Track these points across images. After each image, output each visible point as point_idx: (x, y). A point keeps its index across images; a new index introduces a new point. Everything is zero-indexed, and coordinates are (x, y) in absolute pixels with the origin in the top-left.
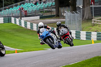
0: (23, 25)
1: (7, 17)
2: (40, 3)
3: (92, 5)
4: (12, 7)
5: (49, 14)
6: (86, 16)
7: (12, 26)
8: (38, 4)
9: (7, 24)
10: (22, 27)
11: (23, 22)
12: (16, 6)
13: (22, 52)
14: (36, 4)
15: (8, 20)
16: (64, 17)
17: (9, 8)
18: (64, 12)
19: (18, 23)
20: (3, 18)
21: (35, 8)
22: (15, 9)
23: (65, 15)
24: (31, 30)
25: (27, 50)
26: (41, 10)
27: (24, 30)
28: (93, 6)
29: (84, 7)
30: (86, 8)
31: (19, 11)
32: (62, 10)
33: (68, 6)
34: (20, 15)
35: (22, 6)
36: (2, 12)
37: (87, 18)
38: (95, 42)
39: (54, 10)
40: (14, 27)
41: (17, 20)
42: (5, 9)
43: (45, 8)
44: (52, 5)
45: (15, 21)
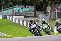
0: (14, 21)
1: (4, 15)
2: (25, 8)
3: (56, 11)
4: (8, 9)
5: (30, 15)
7: (8, 21)
8: (24, 9)
9: (4, 20)
10: (13, 22)
11: (14, 19)
12: (10, 9)
13: (12, 37)
15: (5, 17)
16: (39, 17)
17: (6, 10)
18: (39, 15)
19: (11, 19)
20: (2, 16)
22: (10, 11)
24: (19, 24)
25: (15, 36)
26: (25, 13)
28: (57, 12)
29: (51, 12)
31: (12, 12)
32: (37, 13)
33: (42, 11)
34: (12, 15)
35: (14, 9)
36: (2, 12)
37: (52, 19)
39: (33, 13)
40: (9, 22)
41: (11, 17)
42: (3, 10)
43: (28, 11)
44: (32, 10)
45: (9, 18)
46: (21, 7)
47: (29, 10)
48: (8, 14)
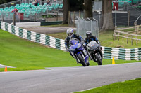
0: (17, 33)
2: (43, 4)
3: (114, 10)
4: (3, 7)
5: (54, 20)
6: (106, 25)
7: (2, 33)
8: (40, 6)
11: (17, 28)
12: (9, 6)
13: (14, 70)
14: (36, 5)
16: (74, 25)
18: (75, 18)
19: (10, 30)
21: (35, 10)
22: (7, 11)
23: (76, 22)
24: (28, 41)
25: (21, 68)
26: (43, 14)
27: (18, 41)
28: (116, 12)
29: (103, 12)
30: (105, 15)
31: (12, 14)
32: (72, 15)
33: (81, 9)
34: (13, 19)
37: (107, 28)
38: (116, 62)
39: (62, 14)
40: (5, 36)
41: (10, 25)
43: (49, 12)
44: (58, 8)
45: (6, 26)
46: (34, 2)
47: (53, 9)
48: (4, 18)
